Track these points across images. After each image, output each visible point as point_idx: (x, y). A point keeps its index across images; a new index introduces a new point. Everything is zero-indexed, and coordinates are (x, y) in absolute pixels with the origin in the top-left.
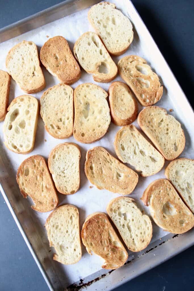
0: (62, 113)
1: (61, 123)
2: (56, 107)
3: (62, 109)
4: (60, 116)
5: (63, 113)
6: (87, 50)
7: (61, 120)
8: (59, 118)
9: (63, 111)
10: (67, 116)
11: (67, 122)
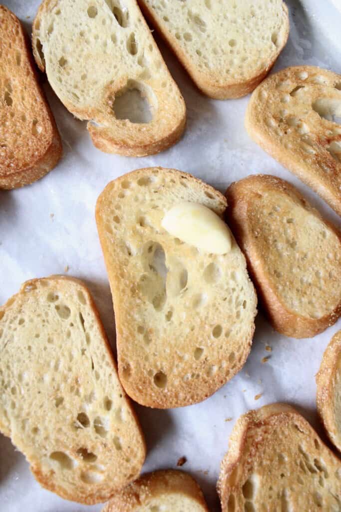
0: (78, 393)
1: (90, 430)
2: (47, 378)
3: (71, 376)
4: (72, 405)
5: (82, 391)
6: (82, 34)
7: (83, 419)
8: (76, 415)
9: (77, 382)
10: (99, 397)
11: (108, 420)
